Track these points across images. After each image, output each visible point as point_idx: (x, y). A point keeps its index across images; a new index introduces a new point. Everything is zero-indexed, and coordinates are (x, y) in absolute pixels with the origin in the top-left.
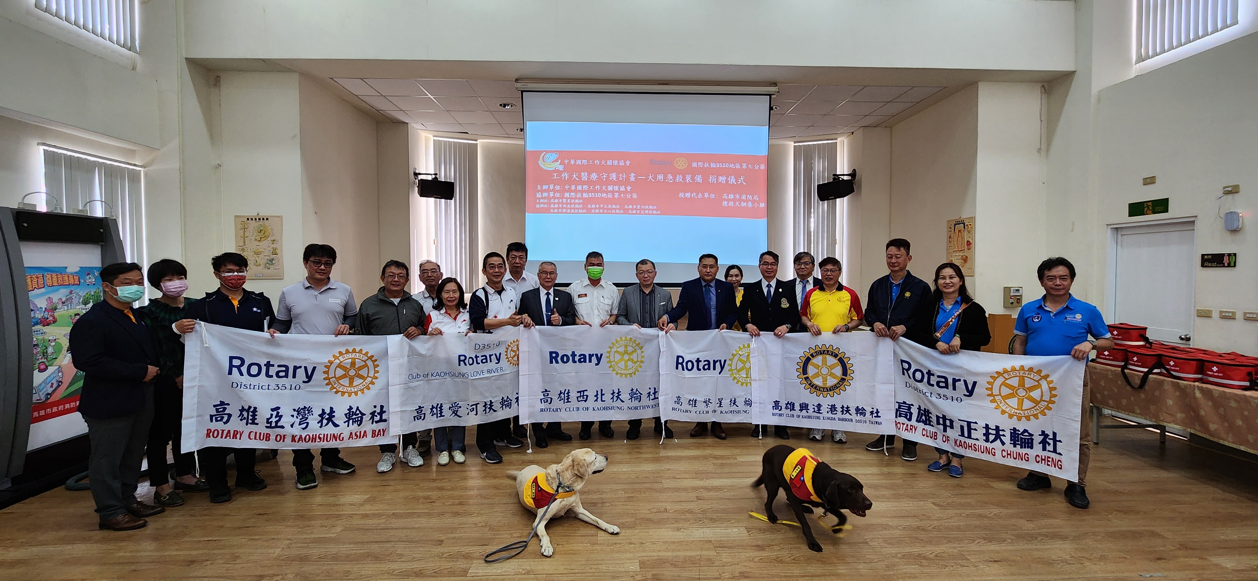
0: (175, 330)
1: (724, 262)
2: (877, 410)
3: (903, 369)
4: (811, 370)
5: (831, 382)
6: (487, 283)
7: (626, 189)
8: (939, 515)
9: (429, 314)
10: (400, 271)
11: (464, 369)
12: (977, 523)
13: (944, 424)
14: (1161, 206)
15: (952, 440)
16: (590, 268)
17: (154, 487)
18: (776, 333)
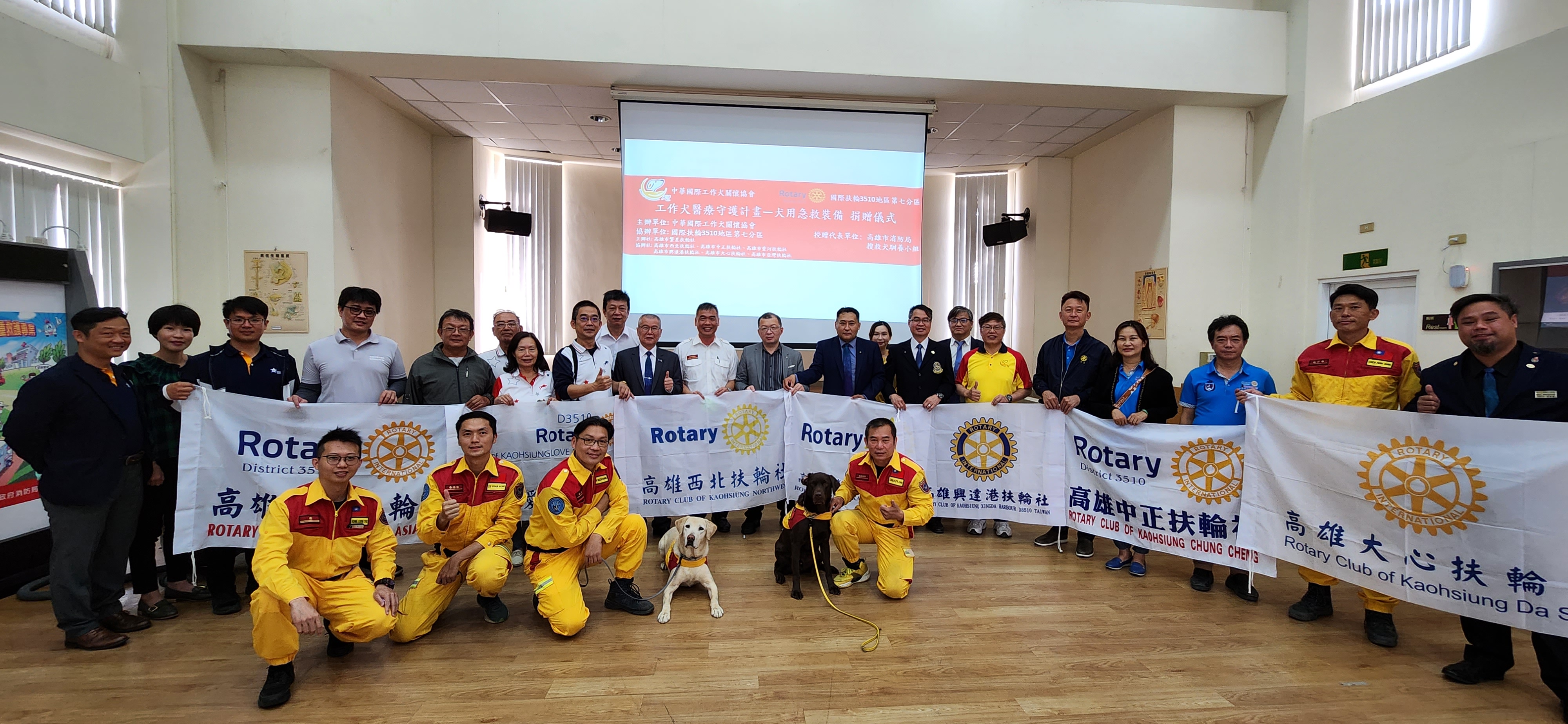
0: (165, 394)
2: (1045, 496)
3: (1078, 447)
4: (968, 449)
5: (991, 462)
6: (576, 340)
7: (749, 227)
8: (1116, 620)
9: (499, 378)
10: (461, 323)
11: (543, 447)
12: (1160, 628)
13: (1126, 512)
14: (1379, 257)
15: (1136, 532)
16: (702, 323)
17: (139, 596)
18: (926, 405)
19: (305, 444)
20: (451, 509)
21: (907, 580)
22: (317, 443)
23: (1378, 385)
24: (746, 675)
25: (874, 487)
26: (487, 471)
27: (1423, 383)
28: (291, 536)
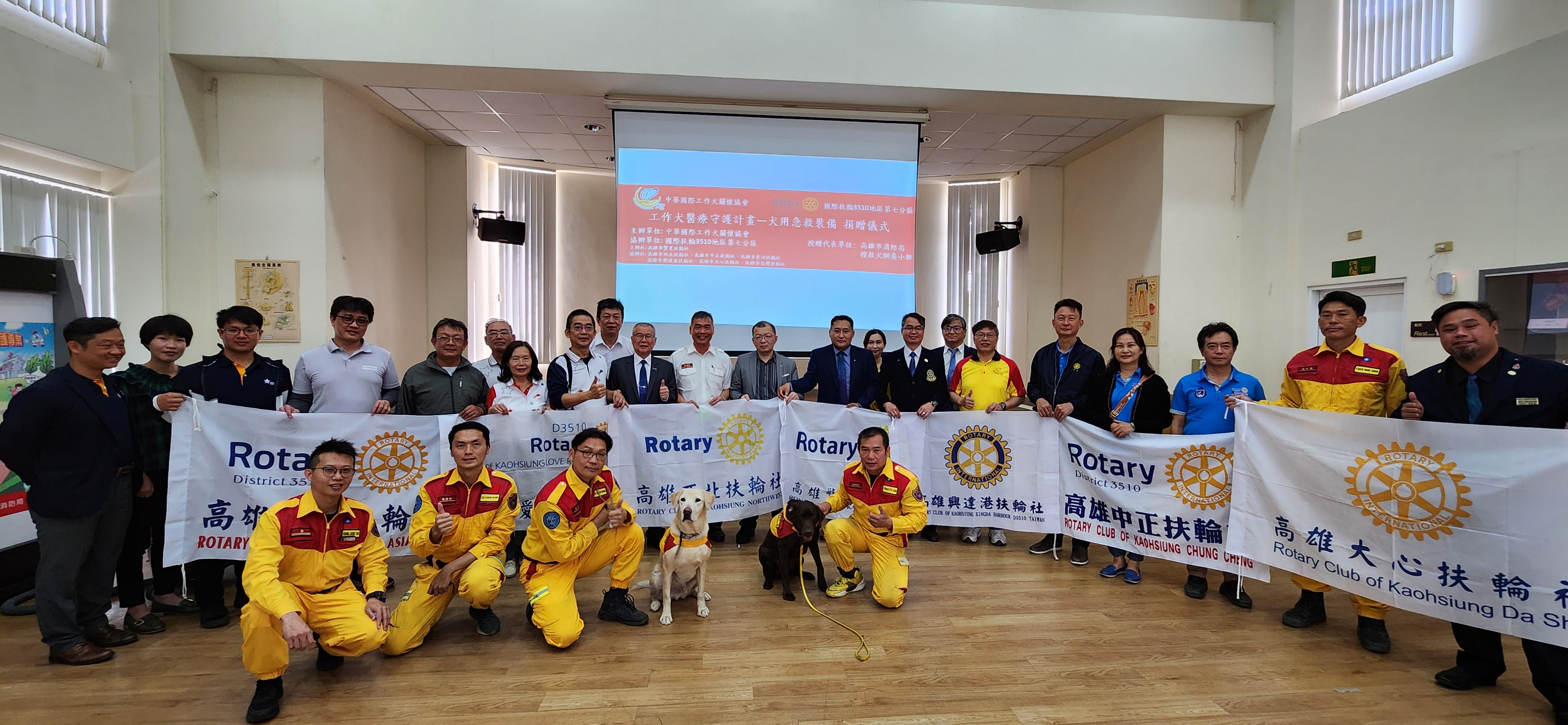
0: (155, 405)
1: (861, 326)
2: (1039, 504)
3: (1072, 454)
4: (962, 457)
5: (986, 470)
6: (570, 349)
7: (743, 235)
8: (1111, 628)
9: (493, 387)
10: (456, 333)
11: (538, 456)
12: (1155, 636)
13: (1121, 519)
14: (1367, 265)
15: (1132, 538)
16: (697, 331)
17: (126, 609)
18: (920, 412)
19: (296, 455)
20: (445, 522)
21: (902, 589)
22: (310, 454)
23: (1366, 392)
24: (739, 686)
25: (867, 495)
26: (481, 482)
27: (1408, 390)
28: (282, 549)
